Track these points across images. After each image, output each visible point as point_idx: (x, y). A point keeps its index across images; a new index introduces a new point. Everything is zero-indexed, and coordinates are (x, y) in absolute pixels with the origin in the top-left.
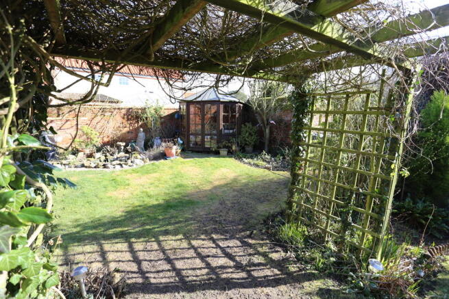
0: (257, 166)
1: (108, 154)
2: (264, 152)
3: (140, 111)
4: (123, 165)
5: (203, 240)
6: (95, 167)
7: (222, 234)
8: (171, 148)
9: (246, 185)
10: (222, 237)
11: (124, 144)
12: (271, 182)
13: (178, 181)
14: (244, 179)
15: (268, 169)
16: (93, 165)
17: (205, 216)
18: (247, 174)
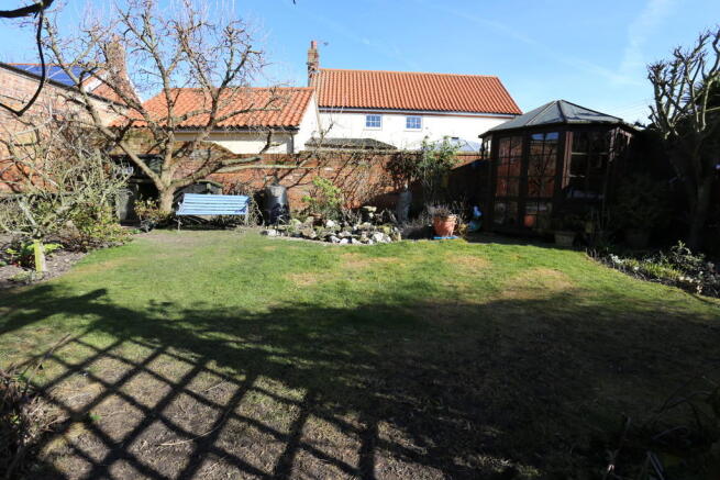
0: (650, 276)
1: (346, 223)
2: (681, 245)
3: (414, 158)
4: (354, 240)
5: (345, 428)
6: (315, 239)
7: (412, 433)
8: (444, 218)
9: (591, 313)
10: (406, 443)
11: (374, 209)
12: (688, 322)
13: (424, 277)
14: (591, 298)
15: (689, 288)
16: (314, 235)
17: (410, 362)
18: (607, 289)
